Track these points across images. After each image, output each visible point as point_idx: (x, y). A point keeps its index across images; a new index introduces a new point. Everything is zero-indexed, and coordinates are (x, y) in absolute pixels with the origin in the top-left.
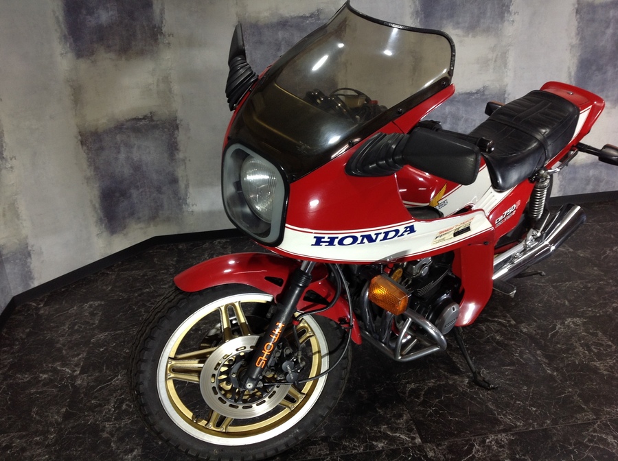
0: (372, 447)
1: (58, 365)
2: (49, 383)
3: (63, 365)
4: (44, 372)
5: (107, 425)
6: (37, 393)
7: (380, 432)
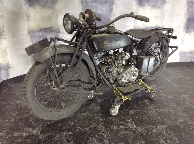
0: (119, 127)
1: (16, 100)
2: (13, 105)
3: (18, 101)
4: (11, 102)
5: (31, 117)
6: (8, 108)
7: (122, 123)
